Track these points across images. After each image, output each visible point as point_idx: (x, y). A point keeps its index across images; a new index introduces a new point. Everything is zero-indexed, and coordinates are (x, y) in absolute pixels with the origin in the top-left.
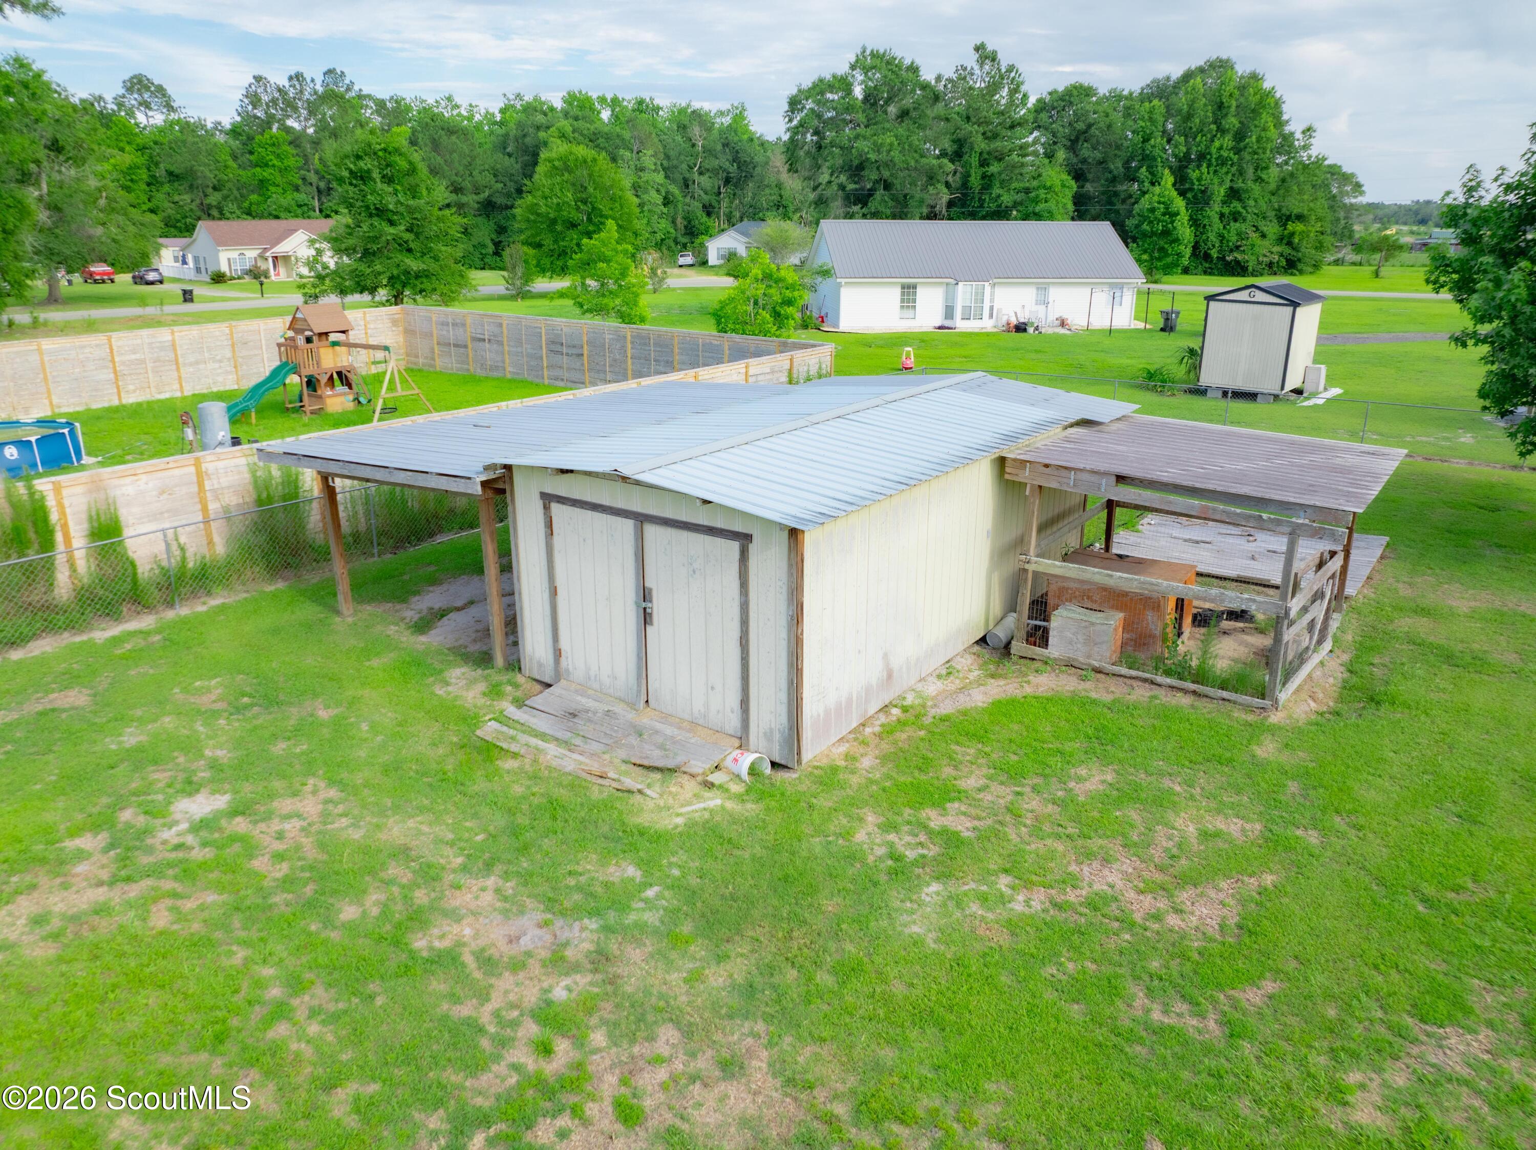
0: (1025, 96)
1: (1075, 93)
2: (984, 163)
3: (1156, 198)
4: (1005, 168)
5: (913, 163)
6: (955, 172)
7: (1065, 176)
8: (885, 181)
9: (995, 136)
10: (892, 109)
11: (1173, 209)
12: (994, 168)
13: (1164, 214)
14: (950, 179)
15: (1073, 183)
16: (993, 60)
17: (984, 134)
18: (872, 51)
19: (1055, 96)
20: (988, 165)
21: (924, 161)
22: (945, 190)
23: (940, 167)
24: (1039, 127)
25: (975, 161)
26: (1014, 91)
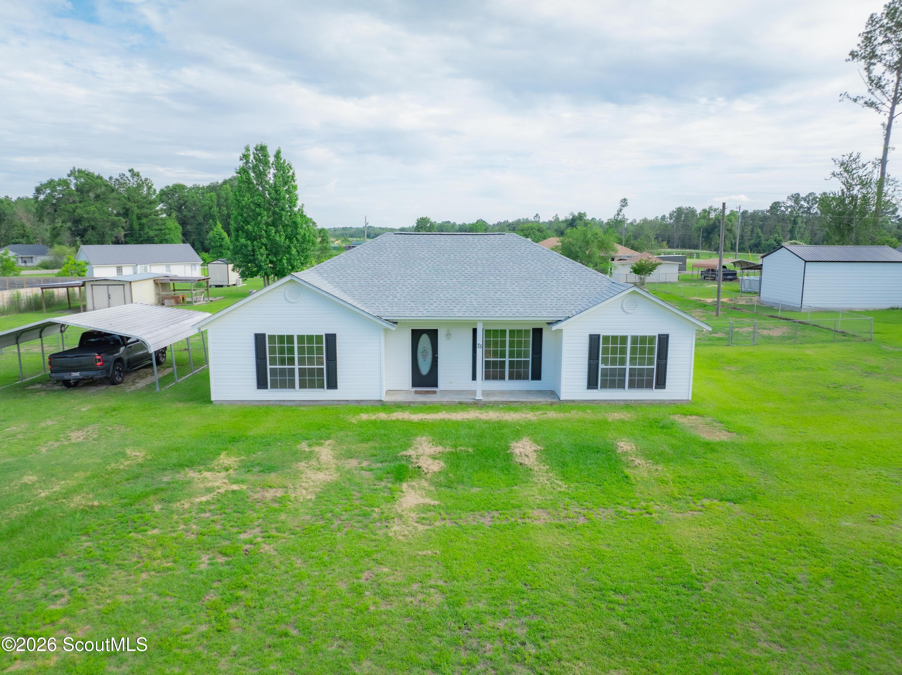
0: (155, 190)
1: (177, 188)
2: (139, 218)
3: (215, 233)
4: (149, 221)
5: (105, 219)
6: (126, 222)
7: (177, 224)
8: (92, 226)
9: (143, 207)
10: (92, 195)
11: (222, 237)
12: (144, 221)
13: (219, 239)
14: (124, 225)
15: (180, 227)
16: (138, 176)
17: (138, 206)
18: (79, 169)
19: (168, 189)
20: (141, 219)
21: (110, 217)
22: (123, 230)
23: (119, 220)
24: (162, 202)
25: (135, 217)
26: (150, 188)
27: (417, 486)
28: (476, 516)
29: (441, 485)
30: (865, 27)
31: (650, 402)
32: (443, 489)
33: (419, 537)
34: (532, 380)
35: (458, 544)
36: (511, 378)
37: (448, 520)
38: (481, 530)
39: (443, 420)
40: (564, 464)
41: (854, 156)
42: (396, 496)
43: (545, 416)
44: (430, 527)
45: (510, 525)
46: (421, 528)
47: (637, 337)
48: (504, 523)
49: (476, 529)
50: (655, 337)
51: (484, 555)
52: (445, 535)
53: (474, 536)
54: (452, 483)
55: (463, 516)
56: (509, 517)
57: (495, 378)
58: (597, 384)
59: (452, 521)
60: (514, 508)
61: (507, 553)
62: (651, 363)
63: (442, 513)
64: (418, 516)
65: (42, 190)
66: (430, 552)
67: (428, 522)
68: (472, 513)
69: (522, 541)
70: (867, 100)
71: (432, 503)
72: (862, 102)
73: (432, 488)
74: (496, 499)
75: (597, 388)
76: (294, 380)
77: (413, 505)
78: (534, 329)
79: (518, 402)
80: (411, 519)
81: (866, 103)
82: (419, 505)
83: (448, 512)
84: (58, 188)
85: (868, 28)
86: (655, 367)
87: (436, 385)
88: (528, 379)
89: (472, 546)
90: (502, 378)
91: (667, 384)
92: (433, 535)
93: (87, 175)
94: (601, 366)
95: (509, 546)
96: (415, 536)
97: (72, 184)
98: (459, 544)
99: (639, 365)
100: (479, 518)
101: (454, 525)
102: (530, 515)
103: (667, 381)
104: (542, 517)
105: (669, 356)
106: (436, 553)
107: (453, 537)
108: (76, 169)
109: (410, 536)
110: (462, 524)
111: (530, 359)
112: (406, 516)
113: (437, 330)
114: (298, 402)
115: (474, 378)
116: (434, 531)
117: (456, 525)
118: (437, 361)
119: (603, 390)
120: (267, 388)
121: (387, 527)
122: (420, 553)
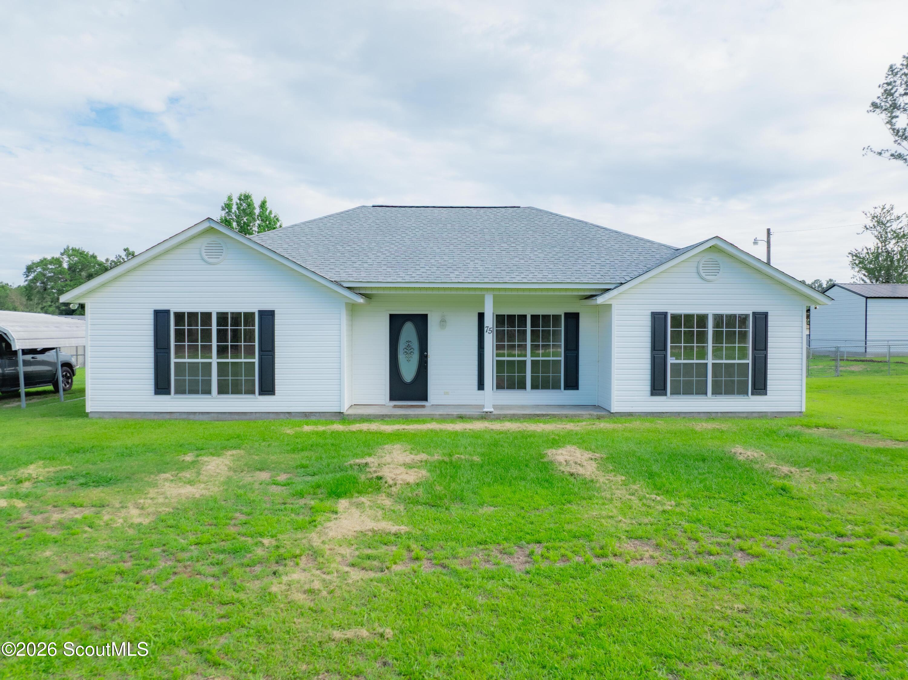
27: (368, 503)
28: (491, 553)
29: (418, 503)
30: (884, 78)
31: (745, 415)
32: (420, 507)
33: (347, 596)
34: (565, 389)
35: (446, 611)
36: (535, 386)
37: (425, 562)
38: (506, 580)
39: (432, 431)
40: (651, 475)
41: (888, 207)
42: (319, 518)
43: (594, 426)
44: (379, 575)
45: (576, 569)
46: (355, 575)
47: (722, 316)
48: (559, 565)
49: (493, 578)
50: (747, 316)
51: (520, 641)
52: (414, 590)
53: (488, 594)
54: (440, 499)
55: (461, 552)
56: (570, 554)
57: (511, 386)
58: (665, 388)
59: (434, 562)
60: (575, 537)
61: (582, 635)
62: (744, 356)
63: (413, 546)
64: (357, 553)
65: (33, 269)
66: (364, 632)
67: (376, 563)
68: (481, 547)
69: (615, 602)
70: (893, 152)
71: (394, 529)
72: (888, 154)
73: (401, 507)
74: (532, 523)
75: (665, 394)
76: (210, 381)
77: (351, 533)
78: (566, 314)
79: (548, 415)
80: (339, 559)
81: (892, 155)
82: (363, 533)
83: (428, 545)
84: (50, 267)
85: (888, 79)
86: (750, 361)
87: (425, 399)
88: (559, 388)
89: (486, 616)
90: (522, 386)
91: (769, 387)
92: (383, 590)
93: (81, 253)
94: (671, 360)
95: (585, 617)
96: (338, 593)
97: (64, 262)
98: (450, 612)
99: (726, 359)
100: (500, 556)
101: (439, 569)
102: (618, 551)
103: (769, 382)
104: (647, 555)
105: (770, 345)
106: (382, 635)
107: (434, 595)
108: (70, 248)
109: (324, 593)
110: (459, 568)
111: (562, 359)
112: (328, 552)
113: (426, 316)
114: (215, 415)
115: (481, 386)
116: (388, 583)
117: (444, 571)
118: (426, 362)
119: (675, 397)
120: (169, 393)
121: (274, 573)
122: (337, 634)
